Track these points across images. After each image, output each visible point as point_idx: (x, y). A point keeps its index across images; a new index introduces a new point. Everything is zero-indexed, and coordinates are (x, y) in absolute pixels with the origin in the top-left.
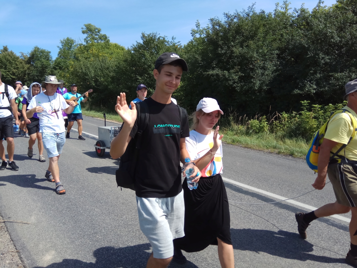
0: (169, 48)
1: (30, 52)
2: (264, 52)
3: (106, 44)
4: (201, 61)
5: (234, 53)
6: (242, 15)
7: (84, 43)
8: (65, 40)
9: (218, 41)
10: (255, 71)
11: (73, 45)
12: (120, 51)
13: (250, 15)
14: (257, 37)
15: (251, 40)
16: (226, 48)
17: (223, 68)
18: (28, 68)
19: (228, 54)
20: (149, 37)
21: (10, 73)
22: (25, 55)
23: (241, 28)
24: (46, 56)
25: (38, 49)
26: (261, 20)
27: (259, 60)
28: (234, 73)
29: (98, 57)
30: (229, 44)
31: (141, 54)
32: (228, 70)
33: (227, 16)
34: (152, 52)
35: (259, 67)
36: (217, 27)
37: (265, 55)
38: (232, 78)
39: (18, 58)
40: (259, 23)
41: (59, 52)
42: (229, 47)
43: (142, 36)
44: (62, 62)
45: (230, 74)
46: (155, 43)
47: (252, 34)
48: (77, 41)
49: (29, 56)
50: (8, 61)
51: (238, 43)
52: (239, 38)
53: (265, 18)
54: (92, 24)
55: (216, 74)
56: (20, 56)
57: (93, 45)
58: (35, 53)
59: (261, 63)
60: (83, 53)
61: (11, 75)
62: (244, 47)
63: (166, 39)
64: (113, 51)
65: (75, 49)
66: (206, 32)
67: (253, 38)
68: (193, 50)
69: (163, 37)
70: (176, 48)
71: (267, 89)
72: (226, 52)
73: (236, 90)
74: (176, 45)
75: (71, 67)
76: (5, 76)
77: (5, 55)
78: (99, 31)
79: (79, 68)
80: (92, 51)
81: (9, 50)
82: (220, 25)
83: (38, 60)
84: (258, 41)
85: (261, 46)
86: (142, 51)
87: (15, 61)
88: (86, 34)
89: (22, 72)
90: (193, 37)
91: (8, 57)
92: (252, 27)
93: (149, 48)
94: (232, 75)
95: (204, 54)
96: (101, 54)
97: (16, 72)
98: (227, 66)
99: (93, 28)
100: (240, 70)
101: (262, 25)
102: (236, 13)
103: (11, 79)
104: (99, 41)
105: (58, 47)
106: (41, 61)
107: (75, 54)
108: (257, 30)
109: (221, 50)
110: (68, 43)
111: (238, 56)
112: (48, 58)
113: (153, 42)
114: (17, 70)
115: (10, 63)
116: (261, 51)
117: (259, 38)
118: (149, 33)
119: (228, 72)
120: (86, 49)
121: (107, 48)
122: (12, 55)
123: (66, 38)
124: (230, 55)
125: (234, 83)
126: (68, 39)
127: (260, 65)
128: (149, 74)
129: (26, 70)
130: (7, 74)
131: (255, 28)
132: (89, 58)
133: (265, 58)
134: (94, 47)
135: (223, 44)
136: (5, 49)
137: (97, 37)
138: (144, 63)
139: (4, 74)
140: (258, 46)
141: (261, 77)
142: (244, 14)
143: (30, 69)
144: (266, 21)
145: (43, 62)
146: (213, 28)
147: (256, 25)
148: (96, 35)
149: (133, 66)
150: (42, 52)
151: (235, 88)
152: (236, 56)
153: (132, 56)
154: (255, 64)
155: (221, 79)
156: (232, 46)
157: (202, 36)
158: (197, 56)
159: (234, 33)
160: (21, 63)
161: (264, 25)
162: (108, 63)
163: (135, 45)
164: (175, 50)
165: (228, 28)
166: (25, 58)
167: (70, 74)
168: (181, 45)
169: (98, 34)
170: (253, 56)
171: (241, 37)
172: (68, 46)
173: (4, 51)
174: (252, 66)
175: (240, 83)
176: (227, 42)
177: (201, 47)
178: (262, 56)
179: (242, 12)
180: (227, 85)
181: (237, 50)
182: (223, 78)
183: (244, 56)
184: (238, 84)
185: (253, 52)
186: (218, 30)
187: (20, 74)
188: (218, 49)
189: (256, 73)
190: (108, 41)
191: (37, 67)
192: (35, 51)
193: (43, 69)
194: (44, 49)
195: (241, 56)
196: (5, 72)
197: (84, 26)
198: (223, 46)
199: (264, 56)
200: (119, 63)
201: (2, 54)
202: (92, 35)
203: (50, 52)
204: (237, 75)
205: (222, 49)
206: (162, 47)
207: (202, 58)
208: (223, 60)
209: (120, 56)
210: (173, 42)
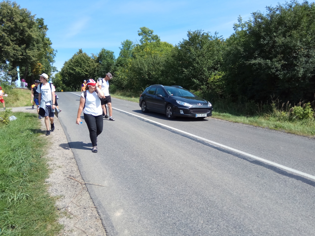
0: (212, 42)
1: (98, 53)
2: (308, 40)
3: (157, 43)
4: (243, 52)
5: (277, 42)
6: (284, 7)
7: (140, 44)
8: (125, 42)
9: (261, 33)
10: (298, 59)
11: (131, 46)
12: (169, 48)
13: (293, 6)
14: (300, 26)
15: (294, 30)
16: (268, 38)
17: (265, 58)
18: (98, 66)
19: (270, 44)
20: (194, 34)
21: (84, 70)
22: (95, 55)
23: (284, 20)
24: (110, 56)
25: (105, 50)
26: (305, 10)
27: (303, 49)
28: (277, 61)
29: (151, 55)
30: (271, 35)
31: (186, 49)
32: (271, 59)
33: (269, 9)
34: (196, 47)
35: (303, 55)
36: (260, 20)
37: (309, 43)
38: (274, 66)
39: (90, 58)
40: (302, 13)
41: (120, 52)
42: (271, 38)
43: (188, 33)
44: (123, 60)
45: (273, 63)
46: (199, 39)
47: (295, 23)
48: (134, 42)
49: (98, 56)
50: (82, 61)
51: (281, 33)
52: (282, 29)
53: (309, 8)
54: (146, 27)
55: (258, 63)
56: (91, 57)
57: (147, 45)
58: (103, 53)
59: (305, 52)
60: (139, 52)
61: (85, 72)
62: (287, 37)
63: (210, 34)
64: (163, 49)
65: (132, 49)
66: (248, 25)
67: (296, 27)
68: (236, 42)
69: (206, 33)
70: (219, 41)
71: (312, 76)
72: (268, 42)
73: (279, 77)
74: (219, 39)
75: (129, 63)
76: (80, 73)
77: (80, 56)
78: (152, 33)
79: (136, 65)
80: (146, 49)
81: (83, 52)
82: (262, 18)
83: (105, 59)
84: (302, 30)
85: (304, 35)
86: (189, 47)
87: (88, 61)
88: (141, 36)
89: (93, 69)
90: (235, 31)
91: (82, 57)
92: (295, 17)
93: (194, 44)
94: (274, 63)
95: (245, 45)
96: (153, 52)
97: (89, 69)
98: (270, 56)
99: (147, 30)
100: (283, 58)
101: (305, 15)
102: (279, 6)
103: (84, 75)
104: (152, 41)
105: (120, 48)
106: (106, 60)
107: (133, 53)
108: (300, 20)
109: (263, 41)
110: (127, 45)
111: (281, 45)
112: (112, 57)
113: (198, 38)
114: (89, 67)
115: (84, 62)
116: (304, 40)
117: (303, 28)
118: (194, 31)
119: (271, 61)
120: (141, 49)
121: (158, 46)
122: (86, 56)
123: (125, 40)
124: (272, 45)
125: (277, 71)
126: (127, 41)
127: (304, 53)
128: (193, 66)
129: (96, 68)
130: (82, 71)
131: (299, 18)
132: (144, 55)
133: (309, 46)
134: (148, 46)
135: (265, 35)
136: (81, 51)
137: (150, 37)
138: (190, 57)
139: (80, 71)
140: (301, 35)
141: (305, 65)
142: (286, 6)
143: (98, 67)
144: (309, 11)
145: (108, 61)
146: (255, 21)
147: (299, 16)
148: (150, 36)
149: (180, 61)
150: (107, 53)
151: (277, 75)
152: (278, 46)
153: (179, 51)
154: (299, 52)
155: (263, 67)
156: (274, 37)
157: (244, 29)
158: (239, 48)
159: (276, 25)
160: (92, 62)
161: (308, 15)
162: (159, 59)
163: (182, 42)
164: (218, 44)
165: (270, 21)
166: (95, 58)
167: (128, 70)
168: (223, 39)
169: (151, 35)
170: (297, 45)
171: (283, 28)
172: (127, 47)
173: (79, 53)
174: (295, 55)
175: (283, 71)
176: (269, 33)
177: (243, 39)
178: (306, 45)
179: (284, 4)
180: (270, 73)
181: (280, 40)
182: (265, 67)
183: (287, 45)
184: (281, 72)
185: (296, 41)
186: (260, 23)
187: (91, 71)
188: (260, 40)
189: (299, 61)
190: (159, 40)
191: (104, 65)
192: (102, 52)
193: (108, 67)
194: (109, 50)
195: (284, 45)
196: (81, 69)
197: (140, 29)
198: (265, 36)
199: (307, 44)
200: (168, 59)
201: (78, 55)
202: (146, 36)
203: (113, 53)
204: (279, 63)
205: (264, 39)
206: (205, 42)
207: (244, 49)
208: (265, 50)
209: (169, 52)
210: (216, 37)
